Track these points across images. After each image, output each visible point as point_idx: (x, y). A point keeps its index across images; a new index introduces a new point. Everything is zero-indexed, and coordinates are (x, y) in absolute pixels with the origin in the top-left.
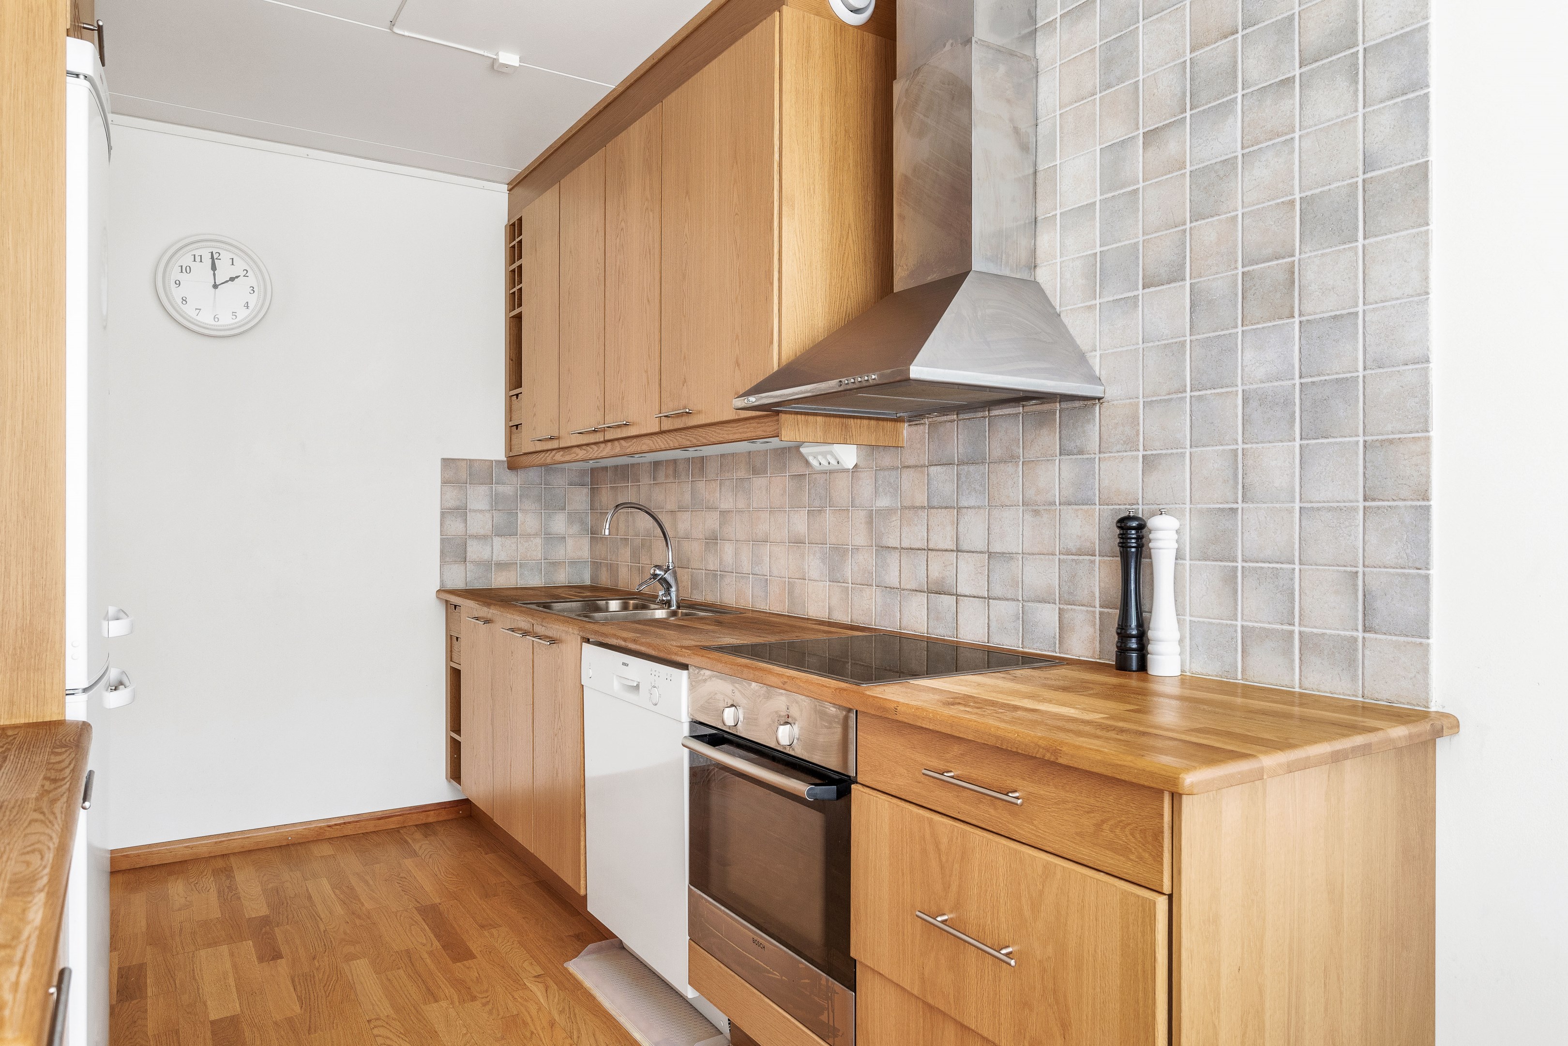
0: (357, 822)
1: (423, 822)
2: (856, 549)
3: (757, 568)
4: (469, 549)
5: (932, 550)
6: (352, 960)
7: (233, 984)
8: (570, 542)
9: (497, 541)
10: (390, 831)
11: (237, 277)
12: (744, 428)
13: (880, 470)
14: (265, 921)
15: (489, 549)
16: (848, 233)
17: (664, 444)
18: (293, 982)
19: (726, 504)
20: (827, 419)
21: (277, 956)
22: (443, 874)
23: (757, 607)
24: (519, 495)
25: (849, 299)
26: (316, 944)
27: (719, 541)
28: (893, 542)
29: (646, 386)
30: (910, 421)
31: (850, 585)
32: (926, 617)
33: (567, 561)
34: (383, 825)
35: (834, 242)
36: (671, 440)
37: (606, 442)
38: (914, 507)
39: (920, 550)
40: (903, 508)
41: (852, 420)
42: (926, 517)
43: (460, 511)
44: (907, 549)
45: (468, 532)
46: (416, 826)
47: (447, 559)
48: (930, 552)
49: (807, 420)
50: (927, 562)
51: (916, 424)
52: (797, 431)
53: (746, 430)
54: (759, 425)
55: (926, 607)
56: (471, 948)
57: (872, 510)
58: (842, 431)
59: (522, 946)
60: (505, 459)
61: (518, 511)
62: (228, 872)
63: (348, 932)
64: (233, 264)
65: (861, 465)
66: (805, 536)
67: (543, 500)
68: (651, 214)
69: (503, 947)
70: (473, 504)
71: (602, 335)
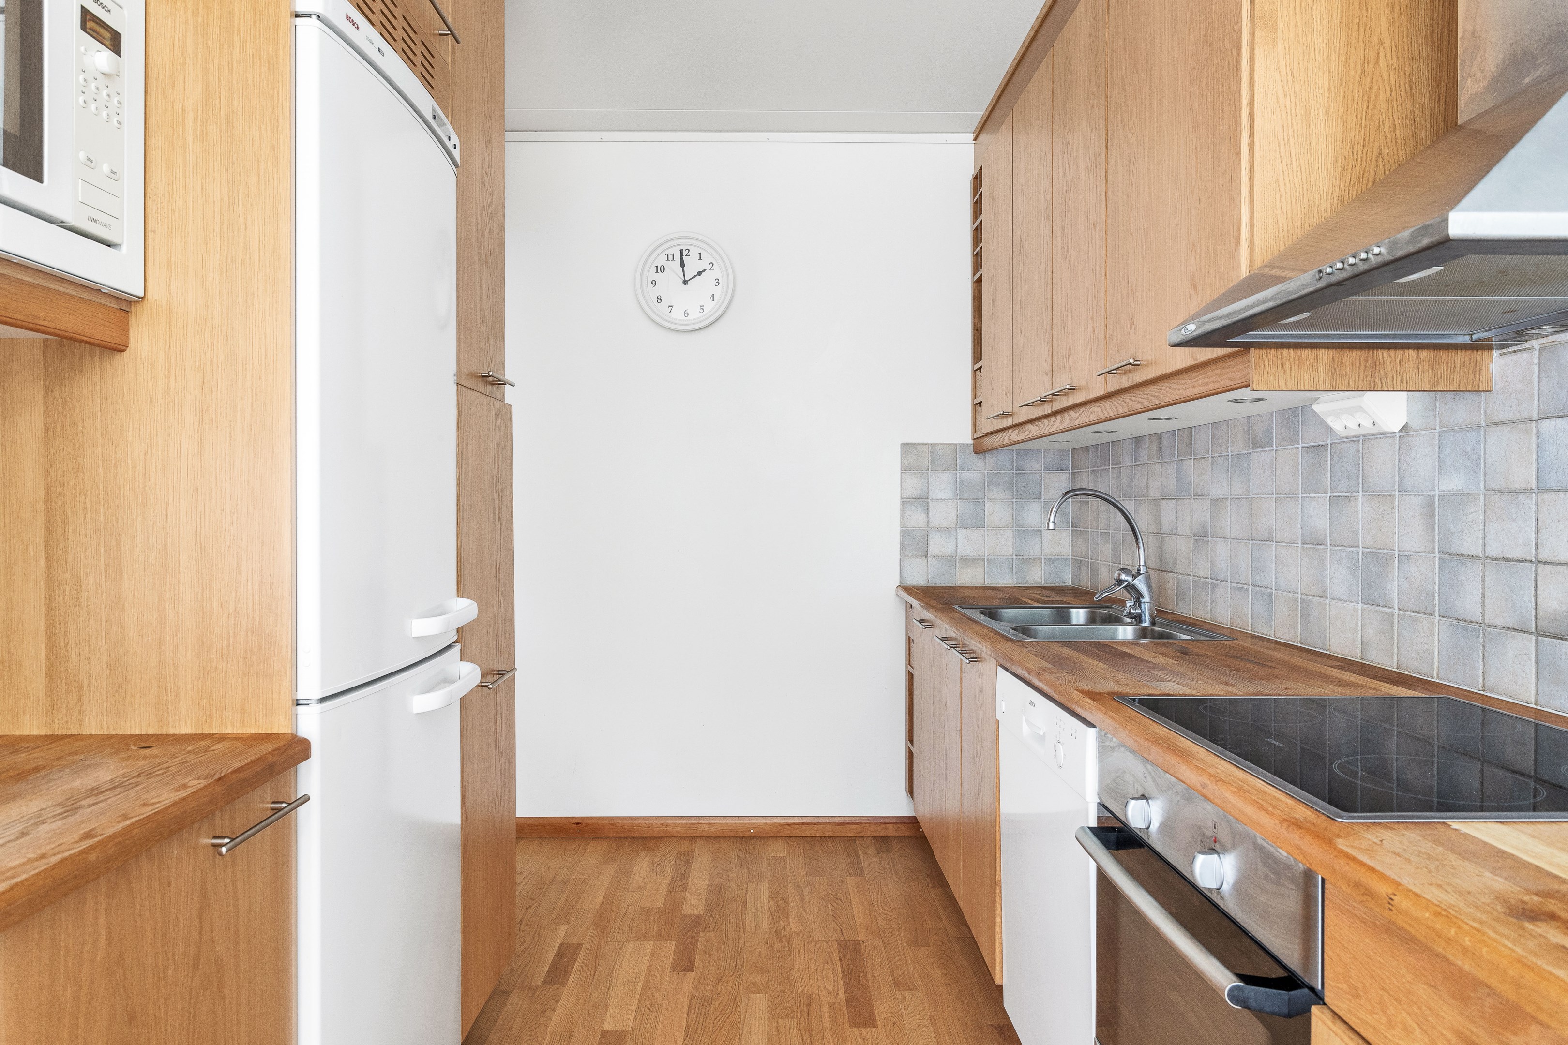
0: (815, 824)
1: (882, 834)
2: (1406, 557)
3: (1258, 577)
4: (931, 542)
5: (1546, 563)
6: (755, 992)
7: (639, 990)
8: (1046, 535)
9: (961, 533)
10: (847, 839)
11: (704, 271)
12: (1205, 378)
13: (1446, 432)
14: (696, 923)
15: (953, 542)
16: (1379, 53)
17: (1113, 411)
18: (689, 1005)
19: (1218, 490)
20: (1338, 353)
21: (689, 968)
22: (879, 903)
23: (1259, 631)
24: (986, 482)
25: (1380, 160)
26: (728, 963)
27: (1210, 539)
28: (1470, 545)
29: (1092, 336)
30: (1502, 347)
31: (1396, 610)
32: (1533, 676)
33: (1043, 557)
34: (841, 831)
35: (1352, 72)
36: (1120, 405)
37: (1055, 413)
38: (1510, 491)
39: (1522, 561)
40: (1490, 491)
41: (1385, 352)
42: (1534, 507)
43: (921, 501)
44: (1496, 559)
45: (930, 523)
46: (874, 838)
47: (907, 553)
48: (1541, 567)
49: (1299, 357)
50: (1536, 581)
51: (1515, 351)
52: (1281, 374)
53: (1207, 380)
54: (1225, 371)
55: (1533, 659)
56: (876, 1011)
57: (1434, 496)
58: (1365, 370)
59: (932, 1025)
60: (971, 442)
61: (986, 500)
62: (687, 857)
63: (763, 955)
64: (700, 259)
65: (1415, 424)
66: (1326, 534)
67: (1015, 488)
68: (1097, 110)
69: (911, 1020)
70: (935, 493)
71: (1050, 284)
